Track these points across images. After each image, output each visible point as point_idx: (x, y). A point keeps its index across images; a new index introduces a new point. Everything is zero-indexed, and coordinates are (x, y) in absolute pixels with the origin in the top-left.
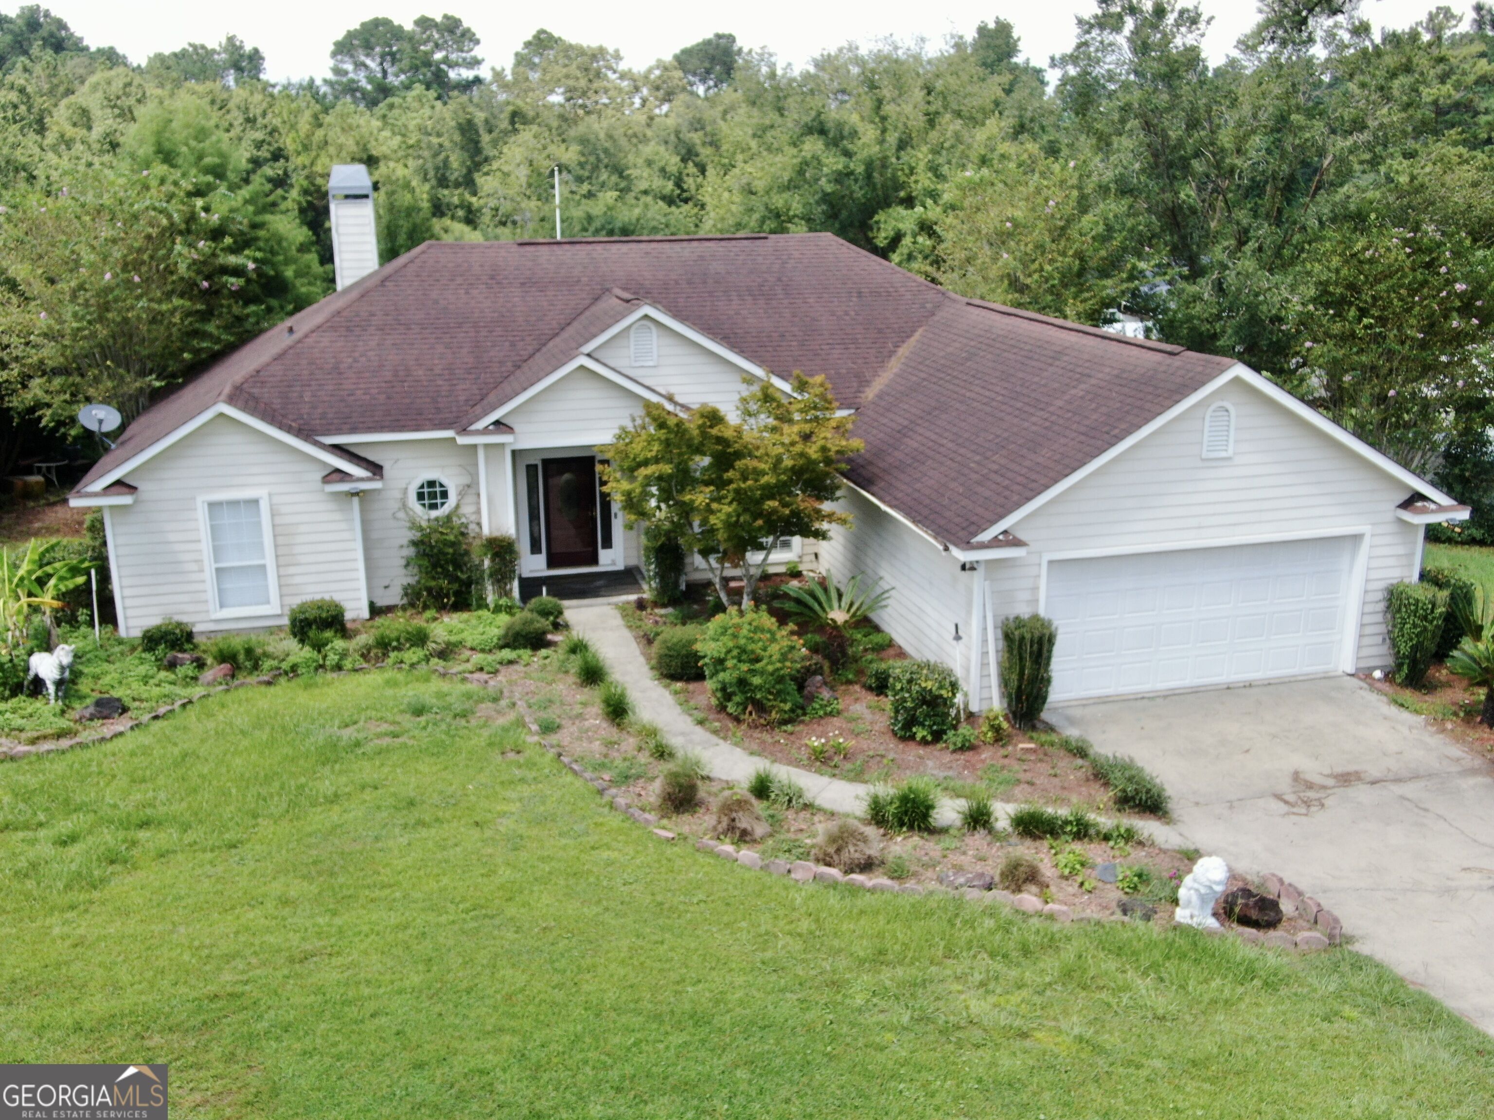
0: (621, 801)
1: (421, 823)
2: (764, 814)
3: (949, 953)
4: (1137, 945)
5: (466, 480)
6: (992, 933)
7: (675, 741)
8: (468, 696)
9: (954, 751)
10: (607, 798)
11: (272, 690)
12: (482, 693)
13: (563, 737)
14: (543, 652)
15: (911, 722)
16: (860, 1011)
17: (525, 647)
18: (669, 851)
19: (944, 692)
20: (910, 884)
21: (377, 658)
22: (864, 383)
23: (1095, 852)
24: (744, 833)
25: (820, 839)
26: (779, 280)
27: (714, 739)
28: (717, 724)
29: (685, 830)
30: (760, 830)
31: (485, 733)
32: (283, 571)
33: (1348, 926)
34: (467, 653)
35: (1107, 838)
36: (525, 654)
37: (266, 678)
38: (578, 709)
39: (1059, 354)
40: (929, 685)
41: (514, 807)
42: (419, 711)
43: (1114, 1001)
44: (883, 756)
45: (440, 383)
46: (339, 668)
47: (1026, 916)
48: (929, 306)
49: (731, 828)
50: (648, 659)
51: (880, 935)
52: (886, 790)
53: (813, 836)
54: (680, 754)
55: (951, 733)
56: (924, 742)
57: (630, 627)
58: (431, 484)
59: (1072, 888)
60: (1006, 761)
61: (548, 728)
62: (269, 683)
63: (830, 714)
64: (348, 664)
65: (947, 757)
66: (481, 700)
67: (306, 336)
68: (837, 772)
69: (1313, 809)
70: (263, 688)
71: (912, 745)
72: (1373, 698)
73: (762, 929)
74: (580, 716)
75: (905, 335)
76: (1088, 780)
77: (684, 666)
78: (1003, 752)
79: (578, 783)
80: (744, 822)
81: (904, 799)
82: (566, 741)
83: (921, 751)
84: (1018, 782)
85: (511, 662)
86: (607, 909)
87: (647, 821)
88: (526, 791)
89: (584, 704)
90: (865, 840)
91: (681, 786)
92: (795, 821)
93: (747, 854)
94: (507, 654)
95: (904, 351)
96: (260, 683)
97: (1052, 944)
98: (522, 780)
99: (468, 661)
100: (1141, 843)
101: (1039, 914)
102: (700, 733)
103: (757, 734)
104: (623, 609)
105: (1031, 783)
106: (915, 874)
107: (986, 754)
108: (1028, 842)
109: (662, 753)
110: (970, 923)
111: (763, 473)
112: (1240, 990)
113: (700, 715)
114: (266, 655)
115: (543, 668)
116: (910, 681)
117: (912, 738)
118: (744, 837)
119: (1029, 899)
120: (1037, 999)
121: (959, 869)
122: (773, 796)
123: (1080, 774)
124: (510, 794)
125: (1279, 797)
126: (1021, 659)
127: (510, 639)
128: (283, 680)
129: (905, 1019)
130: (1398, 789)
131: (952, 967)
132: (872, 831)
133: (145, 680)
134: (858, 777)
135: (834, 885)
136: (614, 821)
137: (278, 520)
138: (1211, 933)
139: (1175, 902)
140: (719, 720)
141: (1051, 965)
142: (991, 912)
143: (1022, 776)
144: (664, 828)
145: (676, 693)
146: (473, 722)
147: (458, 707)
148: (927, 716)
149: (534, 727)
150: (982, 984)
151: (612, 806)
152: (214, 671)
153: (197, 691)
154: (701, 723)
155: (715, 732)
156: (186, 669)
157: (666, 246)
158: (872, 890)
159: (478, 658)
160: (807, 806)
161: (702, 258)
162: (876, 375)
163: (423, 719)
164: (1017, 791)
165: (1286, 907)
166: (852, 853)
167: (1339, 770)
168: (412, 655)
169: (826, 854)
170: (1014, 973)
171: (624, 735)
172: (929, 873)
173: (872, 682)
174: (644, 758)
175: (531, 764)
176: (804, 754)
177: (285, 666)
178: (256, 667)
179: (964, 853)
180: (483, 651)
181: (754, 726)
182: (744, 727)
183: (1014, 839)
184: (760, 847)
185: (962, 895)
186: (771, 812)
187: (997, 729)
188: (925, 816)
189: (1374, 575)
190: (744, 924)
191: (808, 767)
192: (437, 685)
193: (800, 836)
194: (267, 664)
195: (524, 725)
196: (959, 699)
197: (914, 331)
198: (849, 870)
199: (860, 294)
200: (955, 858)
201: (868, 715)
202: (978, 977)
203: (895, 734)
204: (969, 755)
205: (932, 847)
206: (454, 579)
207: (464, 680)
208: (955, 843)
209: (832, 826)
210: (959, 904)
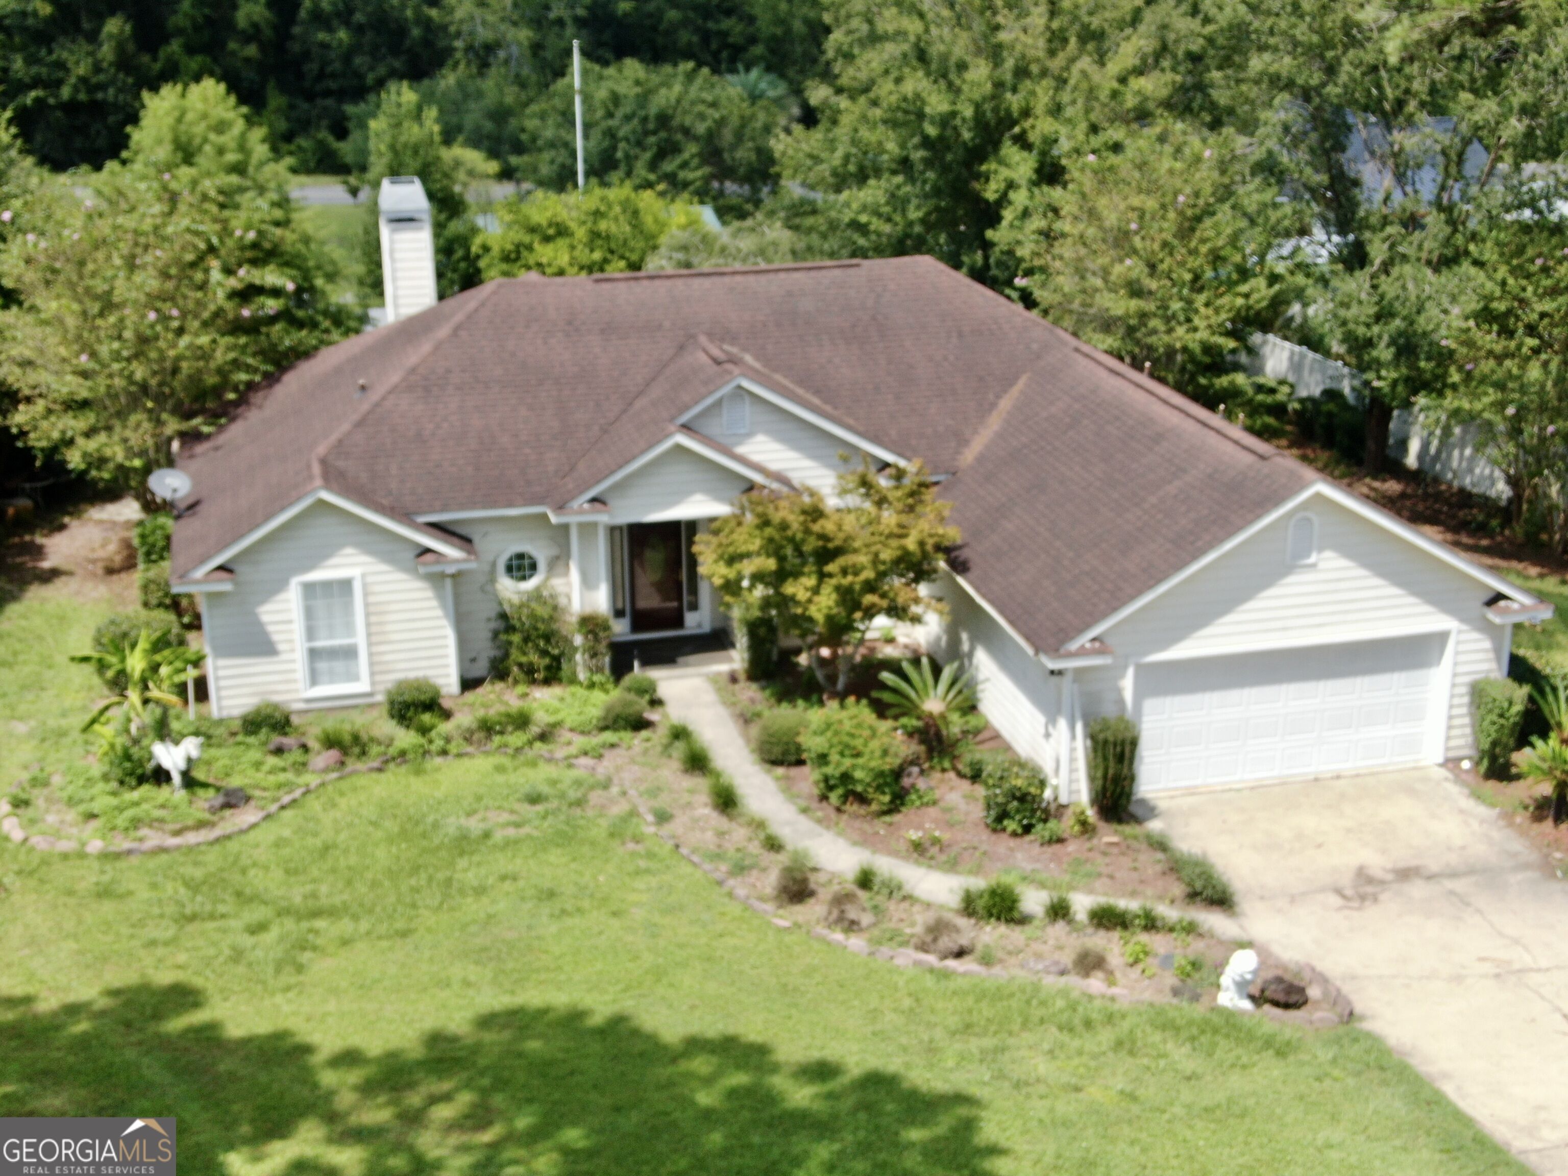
0: (741, 892)
1: (564, 912)
2: (868, 905)
3: (1025, 1025)
4: (1179, 1022)
5: (555, 551)
6: (1061, 1011)
7: (785, 833)
8: (578, 783)
9: (1042, 845)
10: (725, 889)
11: (382, 776)
12: (591, 780)
13: (676, 827)
14: (644, 734)
15: (1003, 816)
16: (951, 1070)
17: (625, 729)
18: (788, 939)
19: (1033, 790)
20: (997, 970)
21: (479, 742)
22: (963, 442)
23: (1158, 942)
24: (853, 922)
25: (919, 929)
26: (874, 318)
27: (818, 829)
28: (820, 814)
29: (800, 919)
30: (866, 919)
31: (604, 823)
32: (375, 649)
33: (1358, 1008)
34: (567, 736)
35: (1171, 930)
36: (626, 736)
37: (376, 764)
38: (686, 797)
39: (1158, 438)
40: (1019, 782)
41: (644, 898)
42: (534, 799)
43: (1153, 1065)
44: (975, 848)
45: (527, 451)
46: (444, 752)
47: (1091, 998)
48: (1035, 346)
49: (841, 919)
50: (748, 741)
51: (970, 1011)
52: (978, 883)
53: (913, 924)
54: (790, 847)
55: (1039, 827)
56: (1014, 834)
57: (724, 703)
58: (521, 556)
59: (1135, 973)
60: (1091, 855)
61: (663, 817)
62: (380, 770)
63: (927, 804)
64: (453, 748)
65: (1036, 849)
66: (592, 788)
67: (384, 398)
68: (933, 863)
69: (1367, 903)
70: (375, 775)
71: (1004, 837)
72: (1453, 789)
73: (872, 1007)
74: (689, 805)
75: (1008, 382)
76: (1164, 873)
77: (785, 753)
78: (1088, 845)
79: (698, 874)
80: (852, 913)
81: (993, 893)
82: (680, 831)
83: (1013, 843)
84: (1100, 875)
85: (613, 746)
86: (740, 990)
87: (766, 912)
88: (654, 881)
89: (692, 792)
90: (957, 930)
91: (795, 880)
92: (895, 909)
93: (856, 942)
94: (609, 736)
95: (1006, 404)
96: (372, 770)
97: (1110, 1019)
98: (647, 871)
99: (569, 743)
100: (1201, 935)
101: (1103, 996)
102: (804, 823)
103: (857, 823)
104: (714, 679)
105: (1111, 877)
106: (1001, 961)
107: (1071, 847)
108: (1102, 933)
109: (773, 845)
110: (1043, 1003)
111: (863, 568)
112: (1256, 1057)
113: (803, 803)
114: (372, 740)
115: (645, 752)
116: (1001, 778)
117: (1004, 830)
118: (852, 926)
119: (1096, 983)
120: (1093, 1064)
121: (1039, 956)
122: (876, 888)
123: (1159, 868)
124: (640, 884)
125: (1339, 892)
126: (1105, 758)
127: (609, 722)
128: (392, 766)
129: (987, 1078)
130: (1449, 884)
131: (1028, 1037)
132: (963, 922)
133: (258, 765)
134: (952, 866)
135: (932, 970)
136: (734, 909)
137: (372, 599)
138: (1243, 1013)
139: (1218, 987)
140: (822, 809)
141: (1106, 1036)
142: (1064, 993)
143: (1105, 870)
144: (781, 917)
145: (777, 779)
146: (590, 813)
147: (573, 794)
148: (1018, 811)
149: (650, 818)
150: (1051, 1052)
151: (730, 895)
152: (323, 758)
153: (312, 779)
154: (805, 811)
155: (819, 821)
156: (296, 755)
157: (751, 278)
158: (965, 974)
159: (580, 741)
160: (905, 898)
161: (790, 294)
162: (975, 432)
163: (540, 808)
164: (1098, 884)
165: (1314, 992)
166: (946, 942)
167: (1402, 864)
168: (516, 739)
169: (924, 943)
170: (1076, 1043)
171: (733, 825)
172: (1013, 960)
173: (967, 771)
174: (755, 848)
175: (651, 855)
176: (902, 846)
177: (392, 751)
178: (364, 753)
179: (1045, 942)
180: (583, 733)
181: (856, 816)
182: (845, 817)
183: (1090, 930)
184: (866, 935)
185: (1040, 980)
186: (874, 903)
187: (1084, 823)
188: (1011, 909)
189: (1461, 669)
190: (856, 1003)
191: (906, 858)
192: (546, 771)
193: (901, 925)
194: (374, 750)
195: (638, 815)
196: (1048, 794)
197: (1016, 378)
198: (944, 957)
199: (960, 335)
200: (1037, 947)
201: (962, 805)
202: (1046, 1046)
203: (987, 826)
204: (1056, 848)
205: (1016, 935)
206: (544, 653)
207: (570, 766)
208: (1039, 933)
209: (929, 917)
210: (1036, 988)
